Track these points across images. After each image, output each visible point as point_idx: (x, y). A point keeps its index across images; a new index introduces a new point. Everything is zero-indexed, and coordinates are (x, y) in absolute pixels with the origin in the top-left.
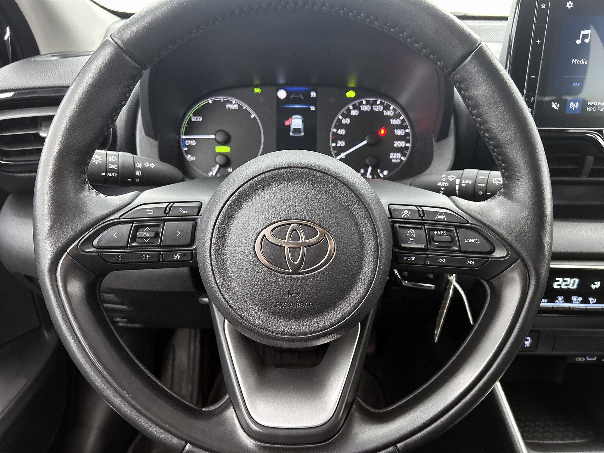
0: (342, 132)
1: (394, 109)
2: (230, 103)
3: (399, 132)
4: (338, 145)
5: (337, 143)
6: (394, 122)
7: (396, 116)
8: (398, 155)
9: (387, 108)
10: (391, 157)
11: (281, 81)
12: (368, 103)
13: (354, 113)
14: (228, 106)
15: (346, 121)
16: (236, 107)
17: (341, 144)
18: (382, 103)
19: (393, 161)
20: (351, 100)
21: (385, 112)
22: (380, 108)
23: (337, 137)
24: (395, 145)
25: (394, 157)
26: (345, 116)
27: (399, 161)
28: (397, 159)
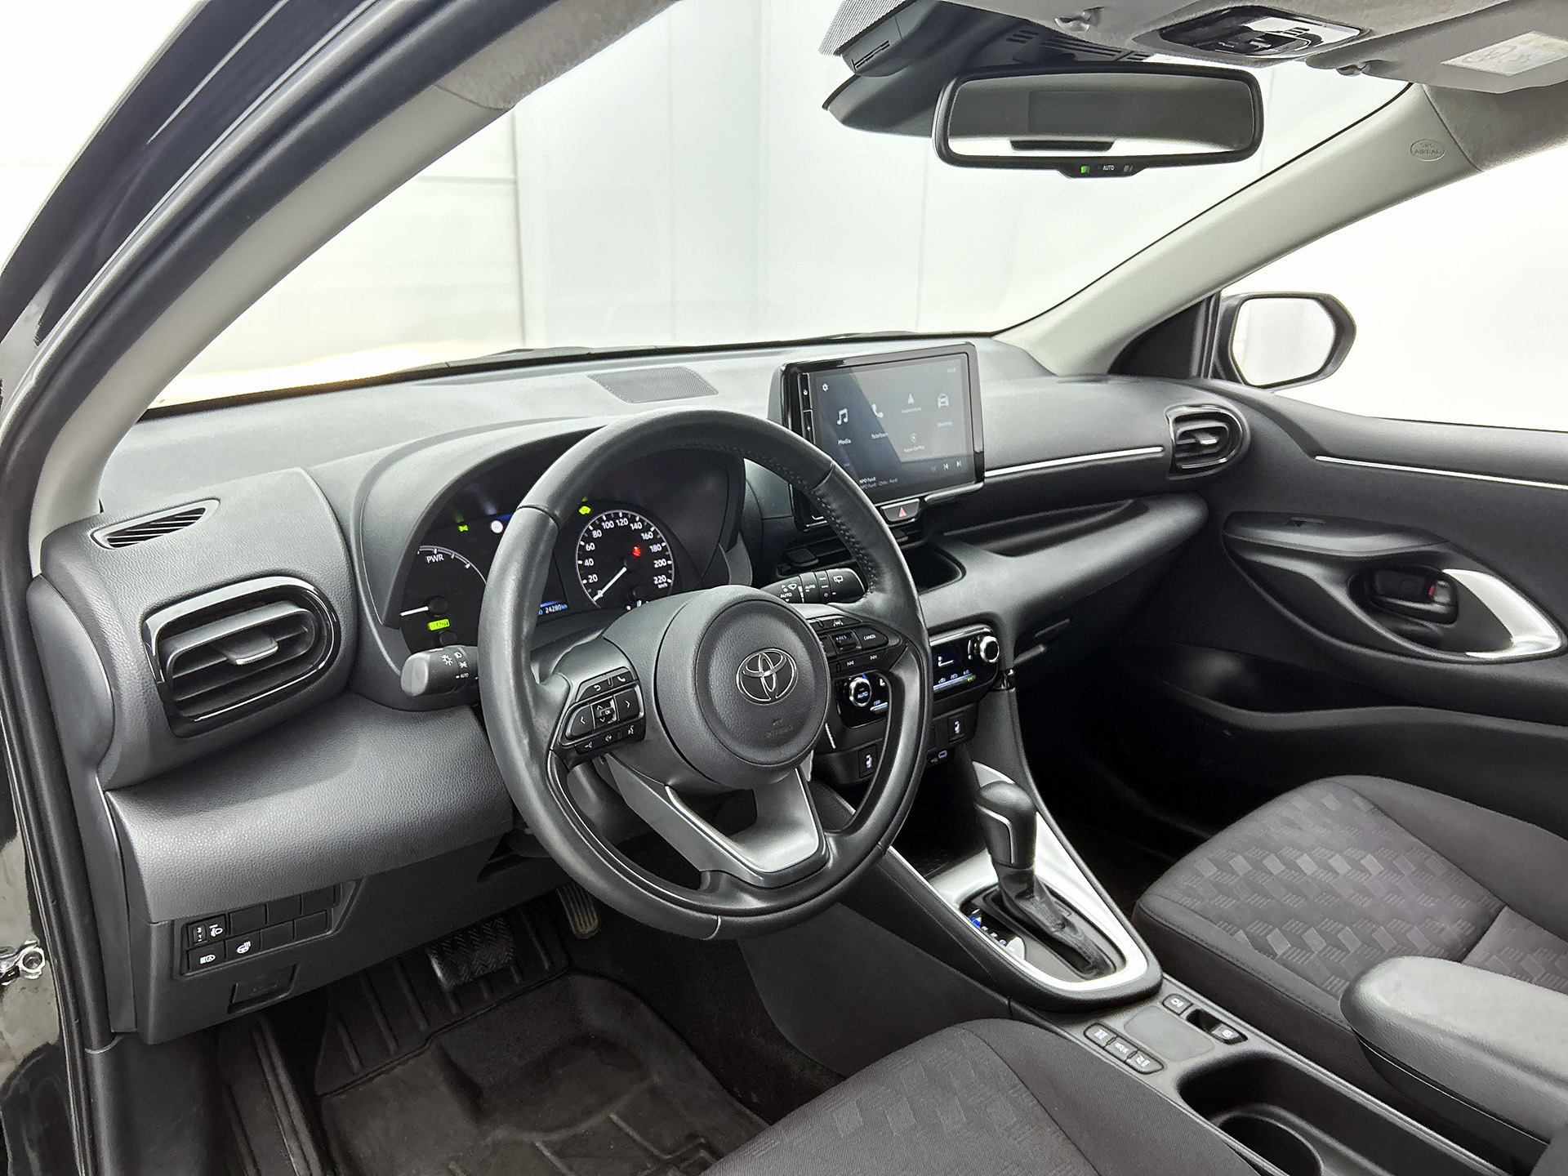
0: (589, 562)
1: (640, 520)
2: (431, 553)
3: (655, 548)
4: (591, 581)
5: (588, 579)
6: (646, 536)
7: (646, 529)
8: (663, 578)
9: (632, 520)
10: (656, 582)
11: (491, 511)
12: (609, 518)
13: (597, 534)
14: (429, 559)
15: (590, 547)
16: (440, 557)
17: (593, 578)
18: (625, 515)
19: (660, 586)
20: (588, 517)
21: (631, 525)
22: (624, 522)
23: (586, 571)
24: (656, 566)
25: (660, 581)
26: (587, 542)
27: (666, 585)
28: (663, 583)
